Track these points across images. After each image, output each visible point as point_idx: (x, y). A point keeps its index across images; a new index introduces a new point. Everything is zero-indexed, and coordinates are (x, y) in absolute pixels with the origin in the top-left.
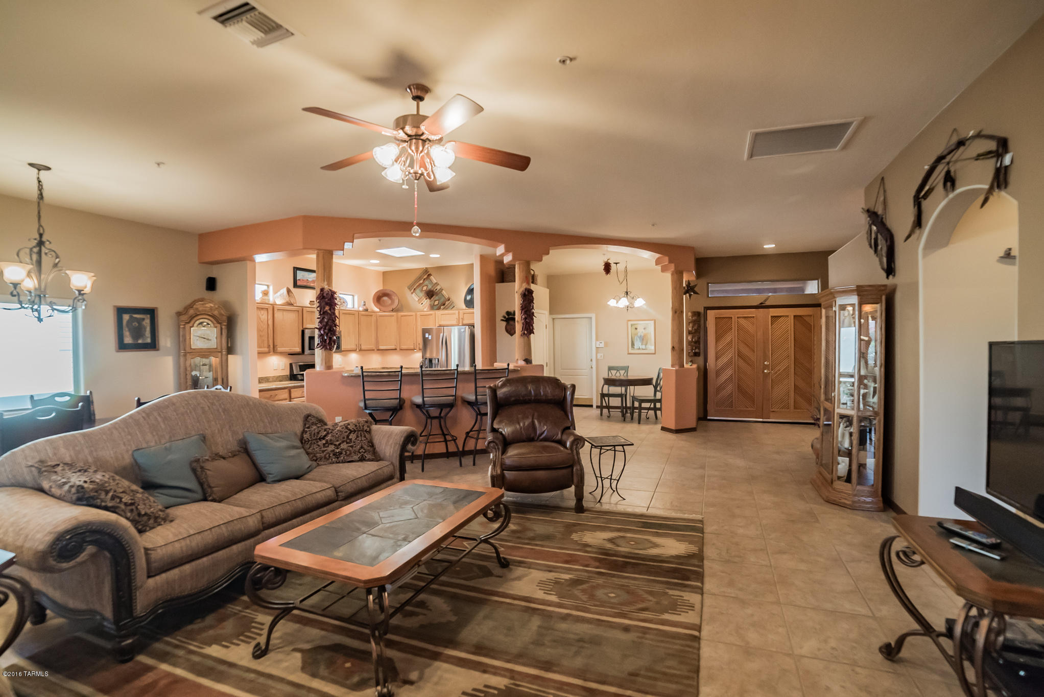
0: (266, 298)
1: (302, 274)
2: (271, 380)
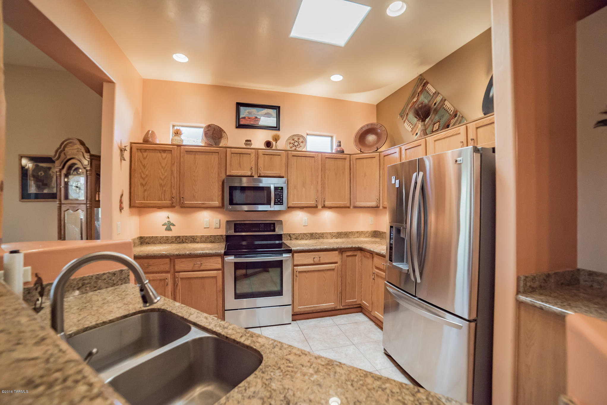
0: (176, 138)
1: (248, 111)
2: (198, 239)
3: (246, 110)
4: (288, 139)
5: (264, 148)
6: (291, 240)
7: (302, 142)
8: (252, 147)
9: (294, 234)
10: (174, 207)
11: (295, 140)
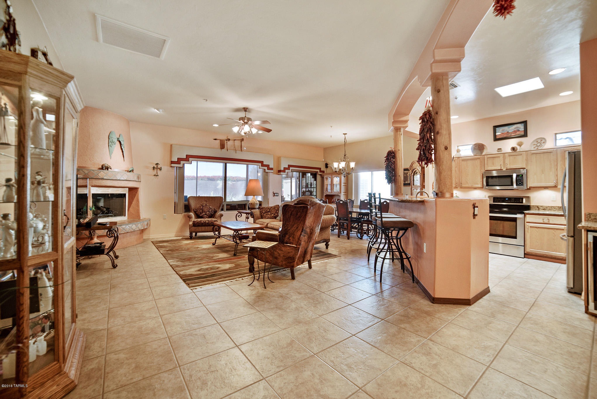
0: (458, 154)
1: (502, 129)
3: (500, 129)
4: (533, 142)
5: (511, 151)
6: (539, 210)
7: (544, 143)
8: (502, 152)
9: (542, 206)
10: (457, 188)
11: (538, 142)
